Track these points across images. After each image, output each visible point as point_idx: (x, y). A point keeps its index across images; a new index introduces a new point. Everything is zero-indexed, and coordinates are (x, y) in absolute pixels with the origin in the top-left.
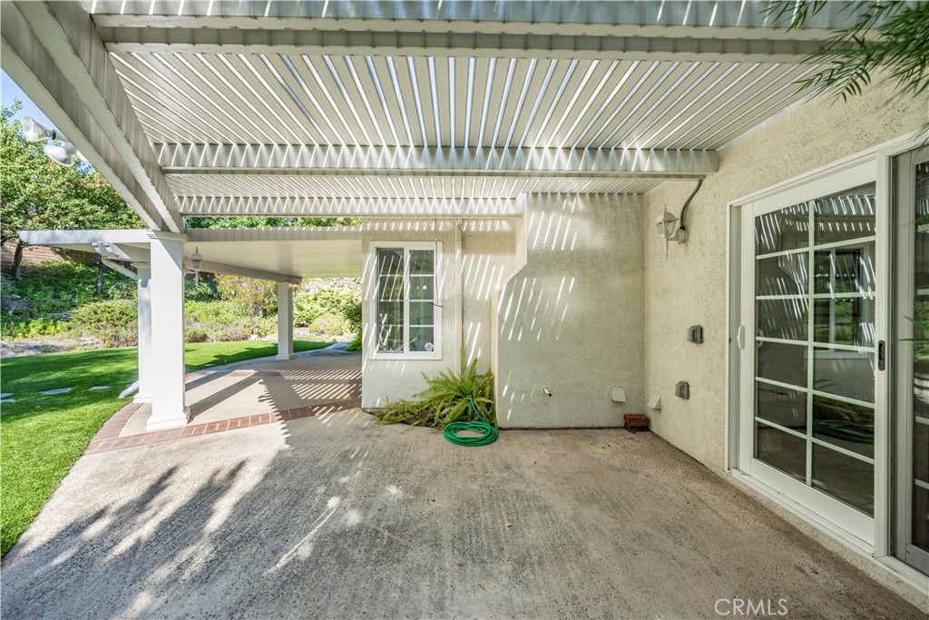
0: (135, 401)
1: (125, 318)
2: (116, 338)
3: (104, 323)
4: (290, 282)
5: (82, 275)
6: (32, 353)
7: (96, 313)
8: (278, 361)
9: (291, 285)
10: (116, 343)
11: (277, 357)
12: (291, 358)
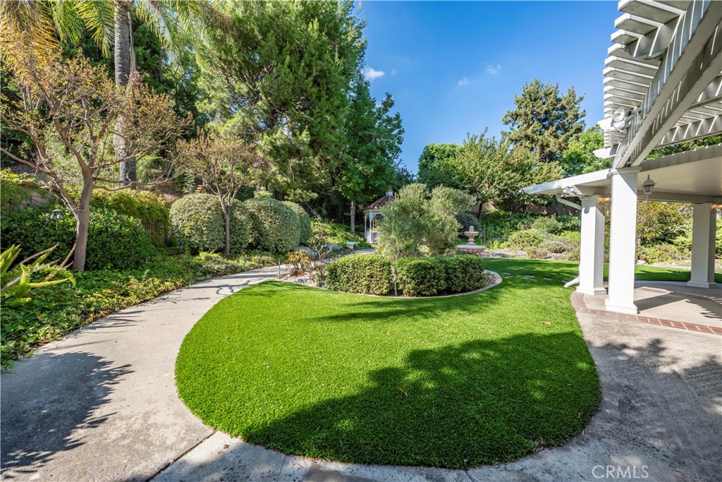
0: (577, 291)
1: (536, 241)
2: (535, 253)
3: (526, 243)
4: (714, 203)
5: (504, 216)
6: (498, 257)
7: (521, 237)
8: (690, 287)
9: (714, 206)
10: (535, 256)
11: (689, 283)
12: (711, 287)
